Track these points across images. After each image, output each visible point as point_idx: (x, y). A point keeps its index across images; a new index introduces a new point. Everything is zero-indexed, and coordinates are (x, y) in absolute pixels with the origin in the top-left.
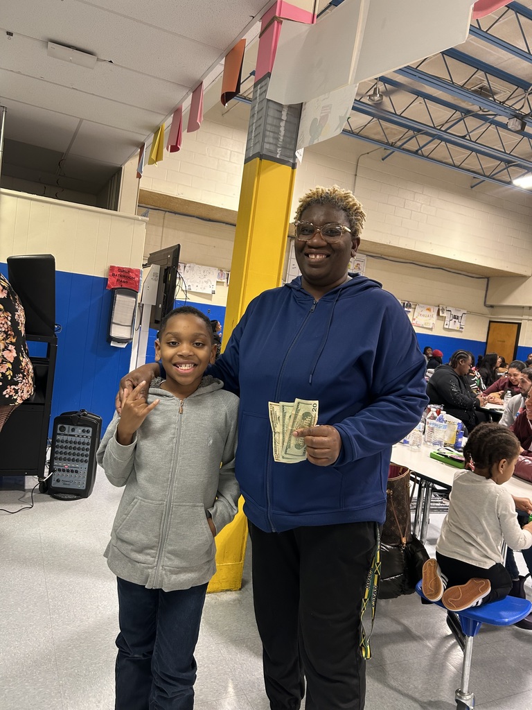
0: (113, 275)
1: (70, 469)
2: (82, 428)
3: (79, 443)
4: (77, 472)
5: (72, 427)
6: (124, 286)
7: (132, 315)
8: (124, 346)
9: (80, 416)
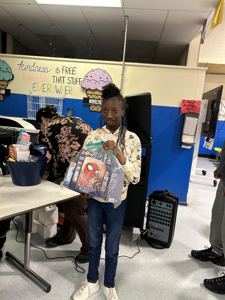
0: (184, 105)
1: (158, 228)
2: (167, 204)
3: (165, 213)
4: (163, 231)
5: (160, 202)
6: (191, 111)
7: (195, 129)
8: (190, 148)
9: (165, 195)
